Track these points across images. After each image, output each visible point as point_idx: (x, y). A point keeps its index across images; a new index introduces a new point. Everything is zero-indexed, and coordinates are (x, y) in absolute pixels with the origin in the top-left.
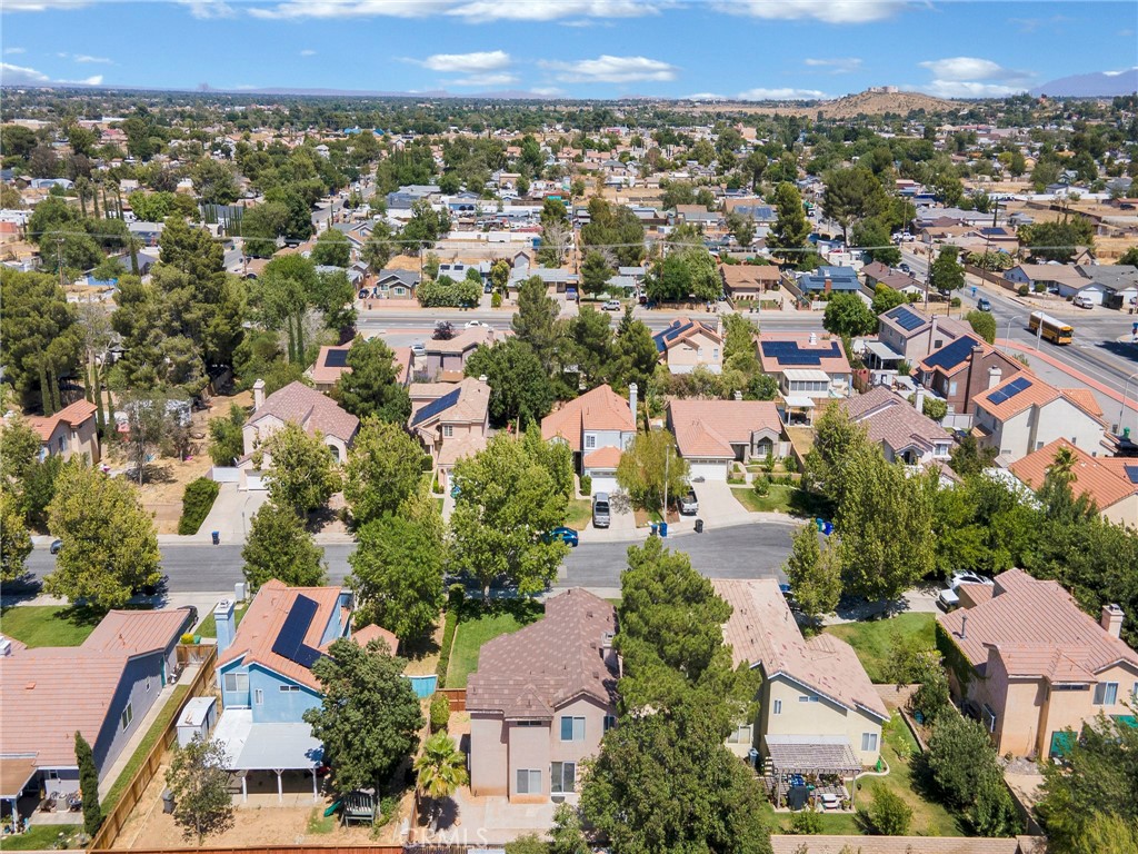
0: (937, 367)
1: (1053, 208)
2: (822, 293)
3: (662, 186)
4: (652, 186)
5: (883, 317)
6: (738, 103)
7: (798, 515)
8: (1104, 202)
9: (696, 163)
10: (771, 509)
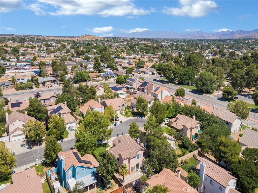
0: (142, 87)
1: (134, 58)
2: (108, 77)
3: (55, 57)
4: (52, 57)
5: (127, 80)
6: (55, 37)
7: (135, 116)
8: (140, 57)
9: (59, 51)
10: (130, 117)
